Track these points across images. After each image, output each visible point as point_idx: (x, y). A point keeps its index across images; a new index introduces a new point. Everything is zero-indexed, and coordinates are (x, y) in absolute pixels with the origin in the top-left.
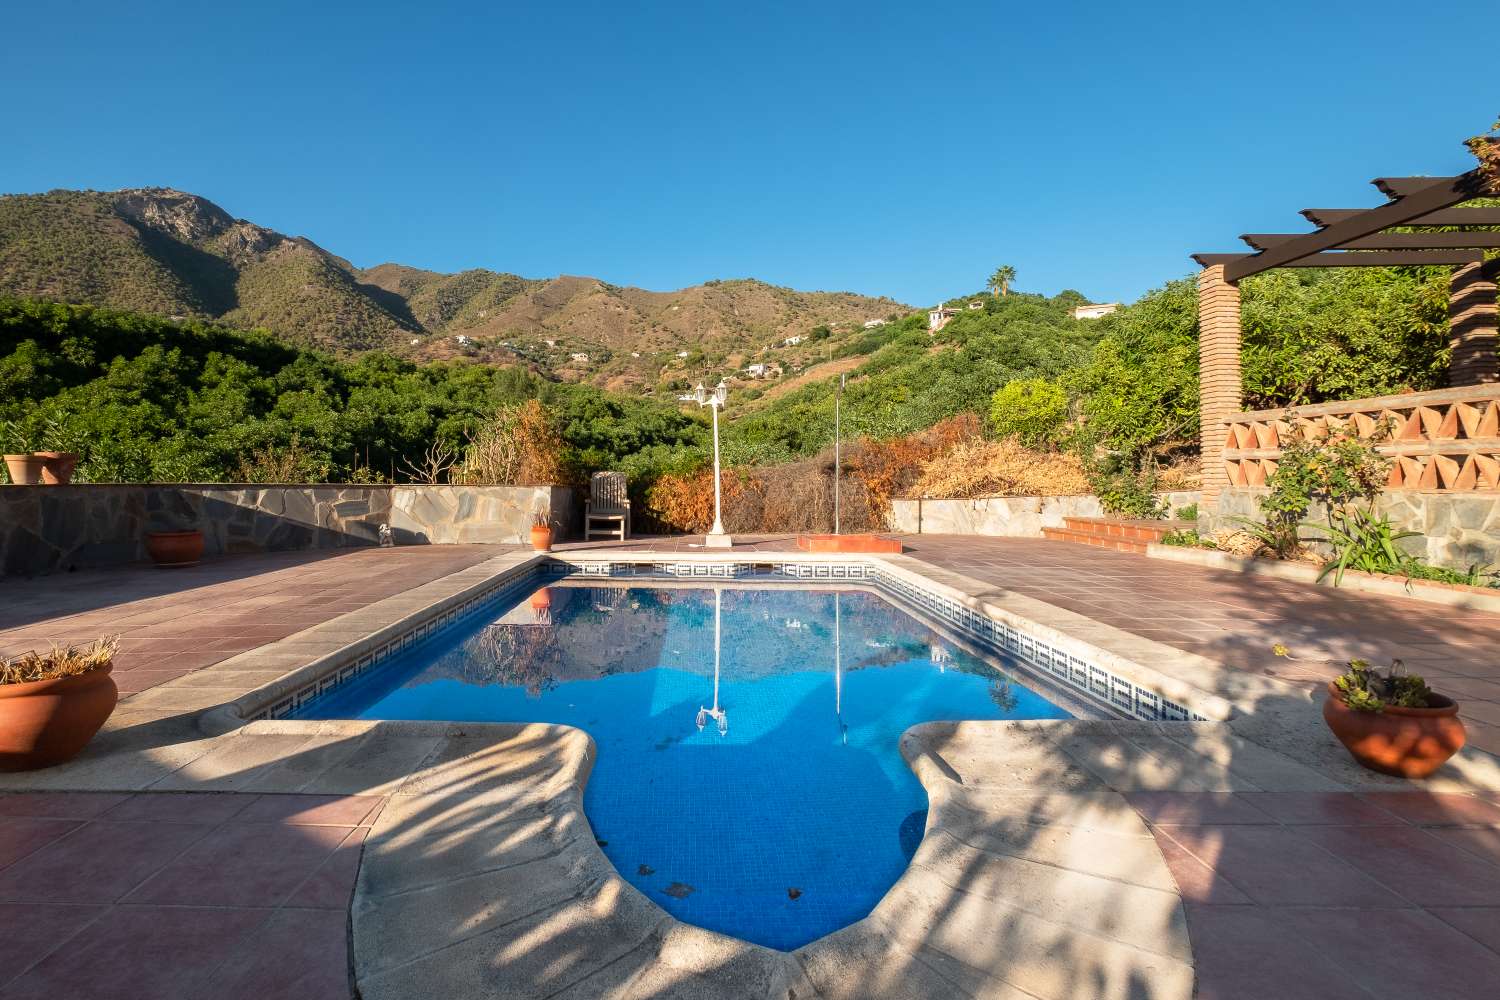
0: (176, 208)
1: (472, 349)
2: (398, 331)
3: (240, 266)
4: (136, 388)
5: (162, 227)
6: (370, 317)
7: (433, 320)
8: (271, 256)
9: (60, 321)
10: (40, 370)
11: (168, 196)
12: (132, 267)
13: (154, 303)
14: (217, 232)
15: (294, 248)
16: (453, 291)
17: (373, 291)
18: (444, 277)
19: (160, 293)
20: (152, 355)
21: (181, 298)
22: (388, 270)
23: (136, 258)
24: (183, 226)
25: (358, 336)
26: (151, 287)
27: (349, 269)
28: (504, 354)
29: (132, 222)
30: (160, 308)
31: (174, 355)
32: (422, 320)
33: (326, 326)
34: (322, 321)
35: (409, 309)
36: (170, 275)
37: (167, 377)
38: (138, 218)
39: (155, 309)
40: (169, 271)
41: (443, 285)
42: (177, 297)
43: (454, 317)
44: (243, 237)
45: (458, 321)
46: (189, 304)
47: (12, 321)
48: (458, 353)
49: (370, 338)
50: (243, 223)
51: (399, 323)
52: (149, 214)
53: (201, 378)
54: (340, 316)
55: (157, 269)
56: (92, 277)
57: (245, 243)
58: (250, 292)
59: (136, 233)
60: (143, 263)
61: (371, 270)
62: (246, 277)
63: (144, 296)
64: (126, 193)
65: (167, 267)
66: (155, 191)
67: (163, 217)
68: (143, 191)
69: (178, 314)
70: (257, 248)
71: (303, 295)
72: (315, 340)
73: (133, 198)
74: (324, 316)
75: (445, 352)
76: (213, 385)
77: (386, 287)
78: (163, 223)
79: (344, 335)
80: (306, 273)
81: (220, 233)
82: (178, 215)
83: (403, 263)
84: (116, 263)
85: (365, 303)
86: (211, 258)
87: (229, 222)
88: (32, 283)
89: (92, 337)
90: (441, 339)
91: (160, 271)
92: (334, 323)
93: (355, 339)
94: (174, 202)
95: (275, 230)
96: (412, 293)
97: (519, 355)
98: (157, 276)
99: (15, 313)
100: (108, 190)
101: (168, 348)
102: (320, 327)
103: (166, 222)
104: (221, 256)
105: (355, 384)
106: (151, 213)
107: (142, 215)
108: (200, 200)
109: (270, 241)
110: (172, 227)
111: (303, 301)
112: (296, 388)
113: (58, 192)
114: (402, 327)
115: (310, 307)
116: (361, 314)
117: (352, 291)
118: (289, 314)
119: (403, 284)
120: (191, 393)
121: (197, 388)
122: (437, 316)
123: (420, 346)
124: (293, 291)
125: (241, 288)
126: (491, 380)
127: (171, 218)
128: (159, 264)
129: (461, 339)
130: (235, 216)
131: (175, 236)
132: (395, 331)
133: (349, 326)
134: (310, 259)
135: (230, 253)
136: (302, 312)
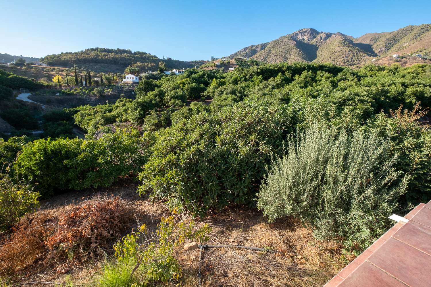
0: (305, 34)
1: (399, 59)
2: (367, 57)
3: (319, 46)
4: (302, 83)
5: (301, 40)
6: (357, 54)
7: (382, 51)
8: (328, 41)
9: (286, 67)
10: (282, 80)
12: (294, 52)
14: (315, 37)
15: (335, 36)
16: (393, 38)
17: (360, 45)
18: (391, 33)
19: (299, 57)
20: (304, 73)
21: (303, 58)
22: (366, 37)
24: (306, 38)
25: (351, 61)
27: (352, 39)
28: (415, 59)
29: (295, 40)
31: (310, 73)
32: (376, 52)
33: (341, 59)
34: (340, 58)
35: (372, 49)
37: (309, 79)
41: (389, 36)
43: (391, 48)
44: (321, 37)
45: (392, 49)
47: (276, 69)
48: (392, 61)
49: (356, 61)
50: (322, 32)
51: (367, 54)
53: (316, 79)
54: (346, 56)
56: (285, 57)
57: (321, 38)
58: (321, 53)
59: (295, 43)
60: (296, 50)
61: (360, 37)
62: (320, 48)
65: (301, 50)
66: (301, 30)
67: (302, 37)
68: (298, 31)
70: (325, 39)
71: (336, 51)
72: (337, 64)
73: (296, 34)
74: (341, 56)
75: (386, 62)
76: (320, 81)
77: (365, 43)
79: (347, 61)
80: (338, 44)
83: (373, 32)
84: (290, 52)
85: (356, 49)
86: (312, 45)
87: (318, 33)
88: (274, 60)
89: (291, 70)
90: (385, 57)
91: (300, 52)
92: (344, 58)
94: (305, 32)
95: (330, 32)
96: (375, 42)
97: (424, 59)
99: (277, 67)
100: (291, 34)
101: (308, 71)
102: (338, 60)
104: (314, 44)
105: (363, 77)
106: (299, 37)
107: (297, 38)
108: (311, 29)
109: (329, 36)
110: (304, 39)
111: (335, 53)
112: (344, 79)
113: (281, 37)
114: (368, 56)
115: (337, 54)
116: (354, 53)
117: (352, 46)
119: (372, 40)
120: (314, 83)
121: (316, 81)
122: (384, 49)
123: (376, 61)
124: (333, 50)
125: (319, 53)
126: (423, 70)
127: (304, 37)
129: (394, 56)
130: (320, 31)
131: (304, 41)
132: (365, 57)
133: (349, 58)
134: (340, 38)
135: (317, 43)
136: (335, 56)
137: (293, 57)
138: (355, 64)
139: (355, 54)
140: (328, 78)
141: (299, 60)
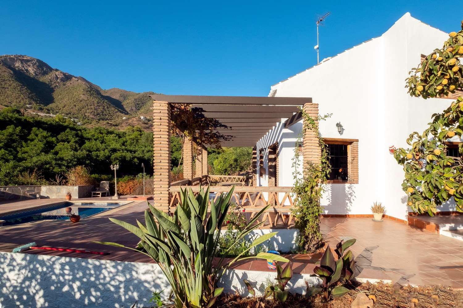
0: (29, 63)
1: (146, 122)
2: (119, 113)
3: (55, 87)
5: (22, 70)
6: (108, 108)
7: (132, 110)
8: (68, 83)
11: (25, 58)
12: (10, 85)
13: (19, 99)
14: (45, 73)
15: (77, 81)
16: (140, 99)
17: (109, 99)
18: (137, 94)
19: (22, 96)
21: (31, 98)
22: (115, 91)
23: (12, 82)
24: (31, 70)
25: (103, 115)
26: (18, 93)
27: (99, 90)
29: (10, 67)
30: (22, 102)
32: (128, 110)
33: (90, 111)
34: (88, 109)
35: (123, 105)
36: (26, 89)
37: (15, 137)
38: (12, 67)
39: (20, 102)
40: (25, 88)
41: (136, 97)
42: (29, 97)
43: (140, 109)
44: (56, 76)
45: (142, 110)
46: (34, 100)
48: (141, 123)
49: (107, 116)
50: (57, 70)
51: (119, 110)
52: (17, 65)
53: (28, 138)
54: (96, 107)
55: (20, 87)
57: (57, 78)
58: (59, 97)
59: (12, 72)
60: (15, 84)
61: (108, 90)
62: (57, 91)
63: (15, 97)
64: (7, 56)
65: (25, 86)
66: (19, 56)
67: (23, 66)
68: (15, 56)
69: (29, 104)
70: (62, 80)
71: (81, 99)
72: (85, 116)
73: (10, 58)
74: (89, 107)
77: (114, 97)
78: (23, 69)
79: (97, 114)
80: (82, 91)
81: (47, 74)
82: (29, 66)
83: (121, 88)
84: (3, 83)
85: (106, 103)
86: (43, 84)
87: (51, 69)
90: (134, 117)
91: (22, 87)
92: (93, 110)
93: (102, 116)
94: (28, 61)
95: (69, 74)
96: (125, 99)
98: (21, 89)
102: (88, 111)
103: (24, 68)
104: (47, 83)
106: (18, 64)
107: (14, 65)
108: (38, 61)
109: (67, 78)
110: (27, 70)
111: (81, 101)
114: (120, 112)
115: (83, 103)
116: (104, 107)
117: (101, 98)
118: (75, 106)
119: (121, 96)
120: (24, 143)
121: (26, 141)
122: (134, 108)
123: (126, 120)
124: (77, 97)
125: (55, 95)
127: (26, 67)
128: (21, 84)
129: (142, 117)
130: (53, 68)
131: (28, 74)
132: (117, 113)
133: (99, 111)
134: (84, 85)
135: (51, 81)
136: (80, 105)
137: (9, 93)
138: (107, 119)
139: (106, 108)
140: (45, 137)
141: (23, 99)
